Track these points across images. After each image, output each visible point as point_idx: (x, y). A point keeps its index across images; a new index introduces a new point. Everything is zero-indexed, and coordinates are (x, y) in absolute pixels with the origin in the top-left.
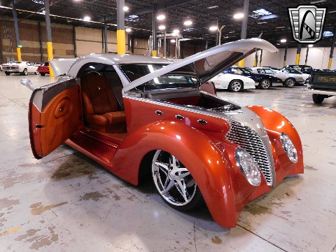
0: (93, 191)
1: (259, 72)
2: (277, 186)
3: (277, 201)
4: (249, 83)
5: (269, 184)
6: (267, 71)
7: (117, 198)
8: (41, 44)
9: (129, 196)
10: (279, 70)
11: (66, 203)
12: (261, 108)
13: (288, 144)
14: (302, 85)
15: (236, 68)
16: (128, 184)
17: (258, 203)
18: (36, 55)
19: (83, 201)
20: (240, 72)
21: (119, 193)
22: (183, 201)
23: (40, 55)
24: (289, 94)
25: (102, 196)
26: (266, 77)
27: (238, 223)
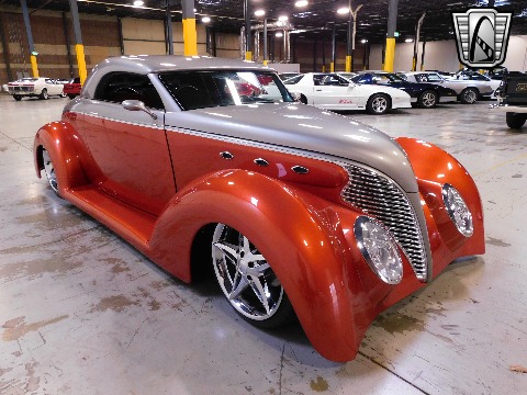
0: (117, 294)
1: (417, 79)
2: (434, 279)
3: (436, 306)
4: (401, 98)
5: (419, 277)
6: (431, 78)
7: (155, 305)
8: (69, 49)
9: (177, 301)
10: (452, 75)
11: (66, 317)
12: (412, 141)
13: (457, 205)
14: (489, 99)
15: (381, 75)
16: (176, 280)
17: (401, 311)
18: (63, 66)
19: (96, 313)
20: (386, 81)
21: (159, 297)
22: (263, 311)
23: (68, 66)
24: (467, 115)
25: (129, 303)
26: (430, 88)
27: (361, 349)
